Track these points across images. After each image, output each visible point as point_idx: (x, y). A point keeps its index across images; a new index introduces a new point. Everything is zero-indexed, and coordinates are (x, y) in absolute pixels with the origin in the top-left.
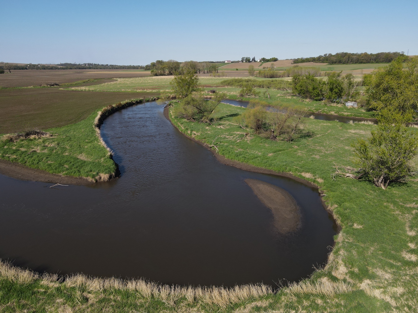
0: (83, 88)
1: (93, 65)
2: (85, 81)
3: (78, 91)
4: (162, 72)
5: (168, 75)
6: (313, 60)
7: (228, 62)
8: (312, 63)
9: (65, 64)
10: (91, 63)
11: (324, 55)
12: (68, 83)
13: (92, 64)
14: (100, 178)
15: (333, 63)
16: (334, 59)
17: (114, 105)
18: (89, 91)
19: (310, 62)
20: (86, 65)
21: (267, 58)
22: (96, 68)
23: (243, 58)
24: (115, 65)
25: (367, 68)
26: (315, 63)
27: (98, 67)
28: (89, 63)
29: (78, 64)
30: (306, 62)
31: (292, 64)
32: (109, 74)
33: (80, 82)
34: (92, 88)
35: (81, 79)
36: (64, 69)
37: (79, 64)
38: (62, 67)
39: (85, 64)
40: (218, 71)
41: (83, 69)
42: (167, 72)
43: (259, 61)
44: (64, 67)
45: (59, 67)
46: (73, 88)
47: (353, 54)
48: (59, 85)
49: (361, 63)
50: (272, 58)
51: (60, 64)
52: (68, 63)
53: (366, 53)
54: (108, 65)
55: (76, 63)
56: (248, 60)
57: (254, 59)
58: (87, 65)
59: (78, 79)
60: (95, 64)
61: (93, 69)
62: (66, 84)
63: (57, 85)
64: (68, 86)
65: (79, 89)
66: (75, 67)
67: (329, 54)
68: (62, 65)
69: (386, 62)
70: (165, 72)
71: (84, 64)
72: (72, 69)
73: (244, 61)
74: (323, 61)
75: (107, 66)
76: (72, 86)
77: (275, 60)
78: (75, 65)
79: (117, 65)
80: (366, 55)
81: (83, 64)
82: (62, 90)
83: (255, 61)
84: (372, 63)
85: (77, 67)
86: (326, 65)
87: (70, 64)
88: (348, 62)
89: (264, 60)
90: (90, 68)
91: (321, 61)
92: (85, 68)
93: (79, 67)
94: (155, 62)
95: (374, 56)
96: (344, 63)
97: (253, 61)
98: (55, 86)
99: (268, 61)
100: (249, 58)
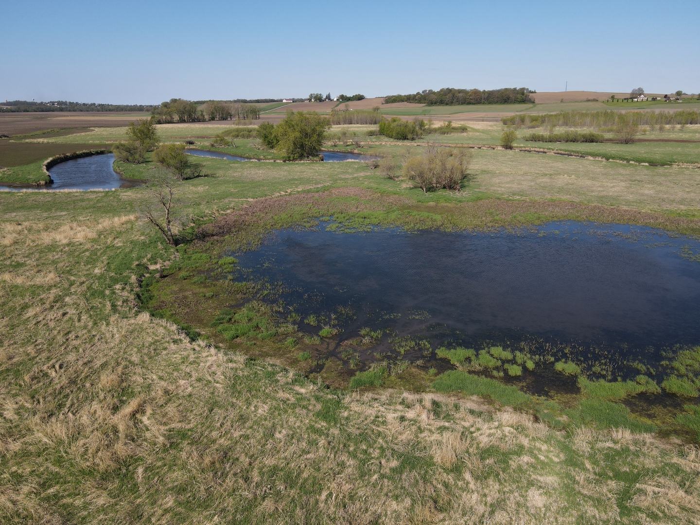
0: (41, 140)
1: (67, 105)
2: (46, 131)
3: (34, 143)
4: (169, 118)
5: (178, 122)
6: (409, 99)
7: (287, 101)
8: (405, 103)
9: (14, 102)
10: (64, 101)
11: (423, 92)
12: (20, 135)
13: (65, 103)
14: (40, 183)
15: (432, 103)
16: (434, 97)
17: (68, 154)
18: (48, 143)
19: (403, 101)
20: (53, 105)
21: (348, 96)
22: (71, 109)
23: (311, 95)
24: (108, 105)
25: (472, 111)
26: (409, 103)
27: (76, 107)
28: (60, 101)
29: (39, 101)
30: (398, 102)
31: (383, 104)
32: (90, 121)
33: (38, 132)
34: (52, 140)
35: (40, 129)
36: (13, 112)
37: (42, 103)
38: (9, 107)
39: (53, 103)
40: (261, 116)
41: (48, 111)
42: (176, 117)
43: (335, 100)
44: (13, 107)
45: (5, 107)
46: (27, 141)
47: (460, 91)
48: (8, 137)
49: (469, 103)
50: (356, 95)
51: (5, 102)
52: (20, 100)
53: (475, 89)
54: (94, 104)
55: (35, 101)
56: (319, 99)
57: (328, 97)
58: (57, 104)
59: (37, 129)
60: (70, 103)
61: (67, 111)
62: (18, 135)
63: (5, 136)
64: (22, 138)
65: (36, 141)
66: (34, 107)
67: (429, 90)
68: (8, 104)
69: (501, 103)
70: (173, 118)
71: (51, 102)
72: (28, 111)
73: (313, 100)
74: (420, 101)
75: (93, 106)
76: (26, 137)
77: (360, 98)
78: (33, 104)
79: (111, 105)
80: (476, 92)
81: (49, 103)
82: (13, 143)
83: (329, 99)
84: (484, 103)
85: (38, 109)
86: (423, 106)
87: (25, 103)
88: (452, 103)
89: (344, 99)
90: (61, 110)
91: (417, 101)
92: (52, 109)
93: (41, 108)
94: (169, 102)
95: (486, 94)
96: (447, 104)
97: (327, 100)
98: (3, 138)
99: (349, 100)
100: (320, 95)
